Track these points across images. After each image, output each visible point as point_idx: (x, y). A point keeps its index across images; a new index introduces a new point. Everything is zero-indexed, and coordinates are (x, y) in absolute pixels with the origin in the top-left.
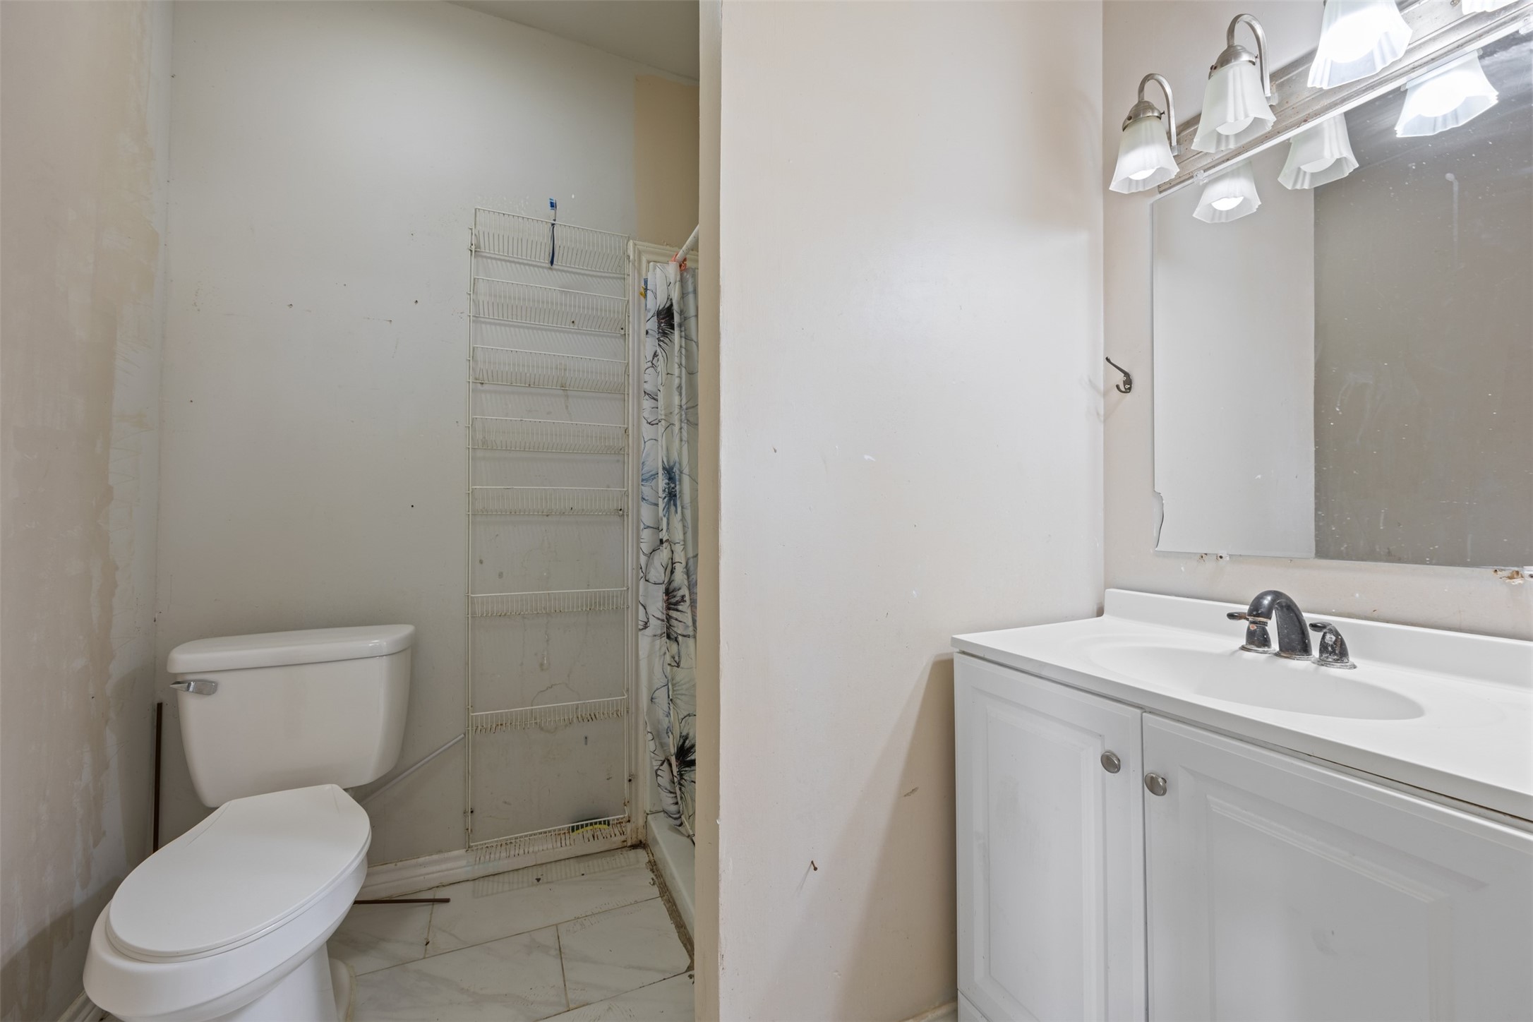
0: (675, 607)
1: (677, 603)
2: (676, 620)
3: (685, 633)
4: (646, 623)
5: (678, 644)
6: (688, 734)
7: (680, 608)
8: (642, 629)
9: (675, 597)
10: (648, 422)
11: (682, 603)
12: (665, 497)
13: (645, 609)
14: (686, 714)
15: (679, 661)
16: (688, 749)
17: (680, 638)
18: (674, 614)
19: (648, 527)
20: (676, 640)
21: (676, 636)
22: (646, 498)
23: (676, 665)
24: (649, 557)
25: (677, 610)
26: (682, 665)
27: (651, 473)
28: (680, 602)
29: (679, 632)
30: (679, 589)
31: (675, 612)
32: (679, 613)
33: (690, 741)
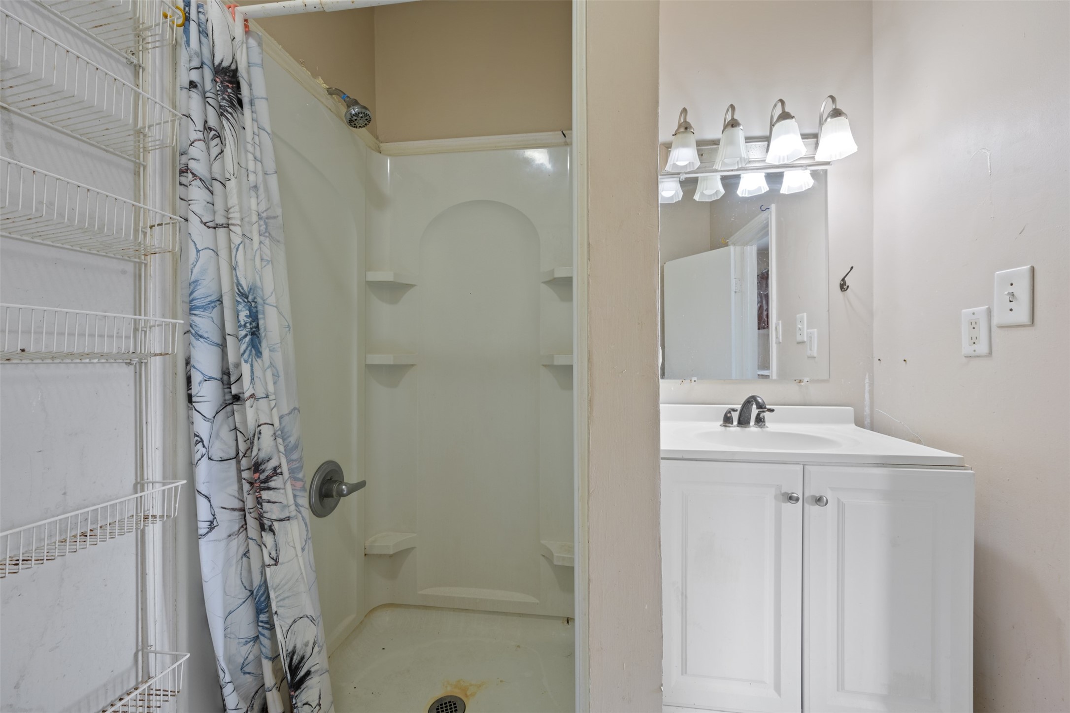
0: (266, 485)
1: (267, 479)
2: (269, 502)
3: (282, 517)
4: (212, 522)
5: (274, 534)
6: (295, 647)
7: (272, 484)
8: (207, 533)
9: (263, 471)
10: (202, 222)
11: (274, 478)
12: (246, 336)
13: (210, 501)
14: (290, 621)
15: (277, 556)
16: (296, 666)
17: (276, 525)
18: (265, 495)
19: (211, 378)
20: (271, 530)
21: (270, 523)
22: (205, 335)
23: (273, 562)
24: (212, 423)
25: (269, 489)
26: (281, 560)
27: (209, 299)
28: (272, 477)
29: (274, 518)
30: (270, 459)
31: (266, 492)
32: (271, 492)
33: (298, 654)
